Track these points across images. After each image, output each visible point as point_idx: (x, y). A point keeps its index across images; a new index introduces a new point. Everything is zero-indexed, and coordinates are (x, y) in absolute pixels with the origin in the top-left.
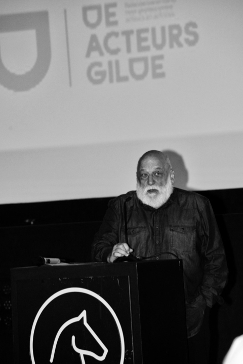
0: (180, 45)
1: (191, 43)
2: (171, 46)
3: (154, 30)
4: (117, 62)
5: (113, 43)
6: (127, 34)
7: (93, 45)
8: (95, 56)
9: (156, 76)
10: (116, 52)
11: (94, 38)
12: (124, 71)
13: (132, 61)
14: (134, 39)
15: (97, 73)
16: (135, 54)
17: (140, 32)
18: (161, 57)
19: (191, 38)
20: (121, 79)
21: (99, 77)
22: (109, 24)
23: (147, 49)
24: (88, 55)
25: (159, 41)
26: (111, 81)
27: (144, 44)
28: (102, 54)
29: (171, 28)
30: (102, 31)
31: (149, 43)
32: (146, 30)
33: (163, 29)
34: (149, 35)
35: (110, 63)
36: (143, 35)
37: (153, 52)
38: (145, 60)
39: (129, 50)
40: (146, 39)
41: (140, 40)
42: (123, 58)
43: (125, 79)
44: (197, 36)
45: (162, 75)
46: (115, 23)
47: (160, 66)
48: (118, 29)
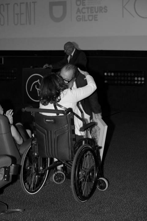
0: (102, 12)
1: (105, 12)
2: (100, 12)
3: (95, 7)
4: (85, 16)
5: (84, 10)
6: (88, 8)
7: (78, 11)
8: (79, 14)
9: (95, 20)
10: (84, 13)
11: (78, 9)
12: (86, 18)
13: (89, 16)
14: (89, 10)
15: (79, 19)
16: (90, 14)
18: (97, 15)
19: (105, 11)
20: (85, 20)
21: (79, 20)
22: (83, 5)
23: (93, 12)
24: (77, 13)
25: (96, 11)
26: (83, 21)
27: (92, 11)
28: (80, 13)
29: (100, 7)
30: (81, 7)
31: (94, 11)
32: (93, 7)
33: (98, 7)
34: (94, 9)
35: (83, 16)
36: (92, 9)
37: (95, 14)
38: (92, 16)
39: (88, 13)
40: (93, 10)
41: (91, 10)
42: (86, 15)
43: (87, 20)
44: (107, 10)
45: (97, 20)
46: (85, 5)
47: (96, 18)
48: (85, 7)
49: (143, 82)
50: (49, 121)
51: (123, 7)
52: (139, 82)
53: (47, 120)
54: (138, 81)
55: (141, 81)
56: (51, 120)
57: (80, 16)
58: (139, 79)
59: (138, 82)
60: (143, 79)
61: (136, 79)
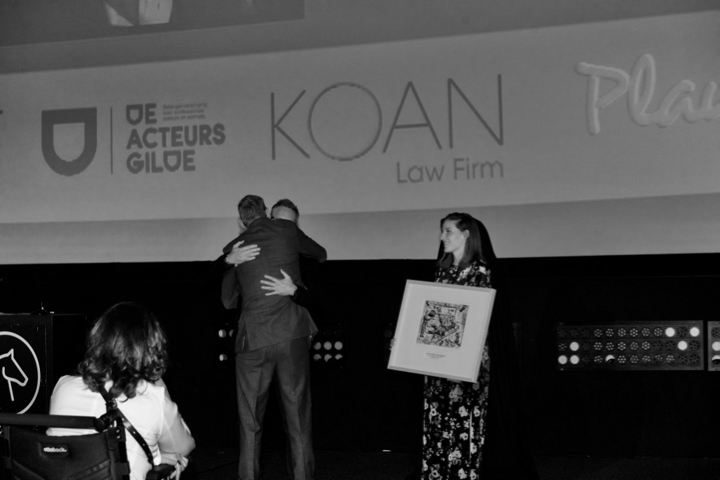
0: (209, 143)
1: (219, 142)
2: (201, 144)
3: (187, 128)
4: (154, 154)
5: (151, 138)
6: (164, 130)
7: (134, 139)
8: (134, 148)
9: (187, 168)
10: (154, 145)
11: (134, 133)
12: (160, 162)
13: (166, 155)
14: (169, 135)
15: (135, 163)
16: (169, 148)
17: (175, 129)
18: (192, 152)
19: (219, 137)
20: (157, 170)
21: (136, 167)
22: (148, 121)
23: (181, 144)
24: (129, 147)
25: (191, 138)
26: (148, 171)
27: (178, 140)
28: (140, 146)
29: (203, 127)
30: (141, 128)
31: (183, 139)
32: (180, 129)
33: (195, 128)
34: (182, 133)
35: (147, 155)
36: (178, 133)
37: (185, 147)
38: (177, 153)
39: (164, 145)
40: (179, 136)
41: (174, 137)
42: (159, 151)
43: (160, 170)
44: (223, 137)
45: (193, 168)
46: (154, 121)
47: (191, 160)
48: (156, 126)
49: (338, 357)
50: (52, 450)
51: (275, 126)
52: (328, 357)
53: (47, 449)
54: (323, 352)
55: (333, 352)
56: (59, 448)
57: (138, 156)
58: (328, 346)
59: (323, 356)
60: (339, 346)
61: (318, 346)
